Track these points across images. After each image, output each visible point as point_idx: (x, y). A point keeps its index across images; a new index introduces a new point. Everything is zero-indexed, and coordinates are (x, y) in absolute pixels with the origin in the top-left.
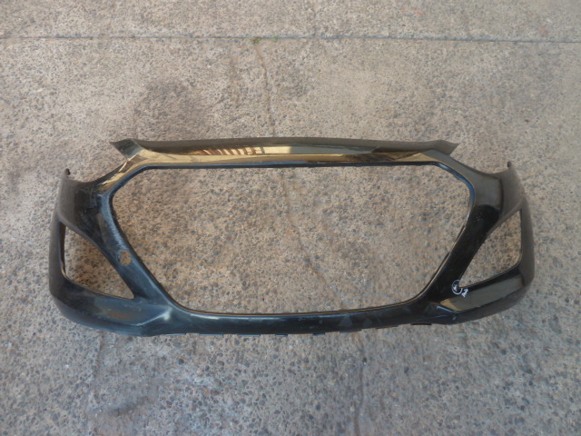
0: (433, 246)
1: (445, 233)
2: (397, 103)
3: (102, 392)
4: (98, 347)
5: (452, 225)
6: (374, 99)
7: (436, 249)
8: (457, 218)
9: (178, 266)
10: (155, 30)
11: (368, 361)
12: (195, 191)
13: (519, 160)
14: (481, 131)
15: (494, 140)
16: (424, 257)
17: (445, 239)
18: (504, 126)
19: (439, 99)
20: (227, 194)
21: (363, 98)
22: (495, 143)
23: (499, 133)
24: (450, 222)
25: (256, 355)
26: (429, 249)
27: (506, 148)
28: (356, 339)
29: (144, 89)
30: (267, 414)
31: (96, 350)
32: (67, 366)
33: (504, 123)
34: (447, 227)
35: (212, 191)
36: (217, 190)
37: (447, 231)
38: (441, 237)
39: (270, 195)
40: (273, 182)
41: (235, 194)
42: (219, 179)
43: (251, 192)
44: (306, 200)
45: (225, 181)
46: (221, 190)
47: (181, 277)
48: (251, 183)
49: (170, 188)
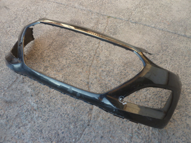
0: (136, 98)
1: (143, 95)
2: (146, 47)
3: (6, 94)
4: (14, 81)
5: (148, 93)
6: (139, 43)
7: (137, 99)
8: (150, 92)
9: (49, 68)
10: (82, 7)
11: (90, 126)
12: (66, 50)
13: (187, 81)
14: (175, 66)
15: (179, 71)
16: (131, 100)
17: (142, 97)
18: (186, 67)
19: (163, 51)
20: (75, 54)
21: (134, 42)
22: (179, 72)
23: (183, 69)
24: (147, 92)
25: (54, 105)
26: (134, 98)
27: (184, 75)
28: (90, 116)
29: (70, 20)
30: (45, 125)
31: (13, 81)
32: (3, 82)
33: (187, 67)
34: (145, 93)
35: (71, 52)
36: (73, 52)
37: (144, 94)
38: (141, 96)
39: (88, 59)
40: (91, 56)
41: (77, 55)
42: (75, 49)
43: (82, 56)
44: (98, 65)
45: (77, 50)
46: (74, 52)
47: (47, 72)
48: (84, 54)
49: (60, 47)
